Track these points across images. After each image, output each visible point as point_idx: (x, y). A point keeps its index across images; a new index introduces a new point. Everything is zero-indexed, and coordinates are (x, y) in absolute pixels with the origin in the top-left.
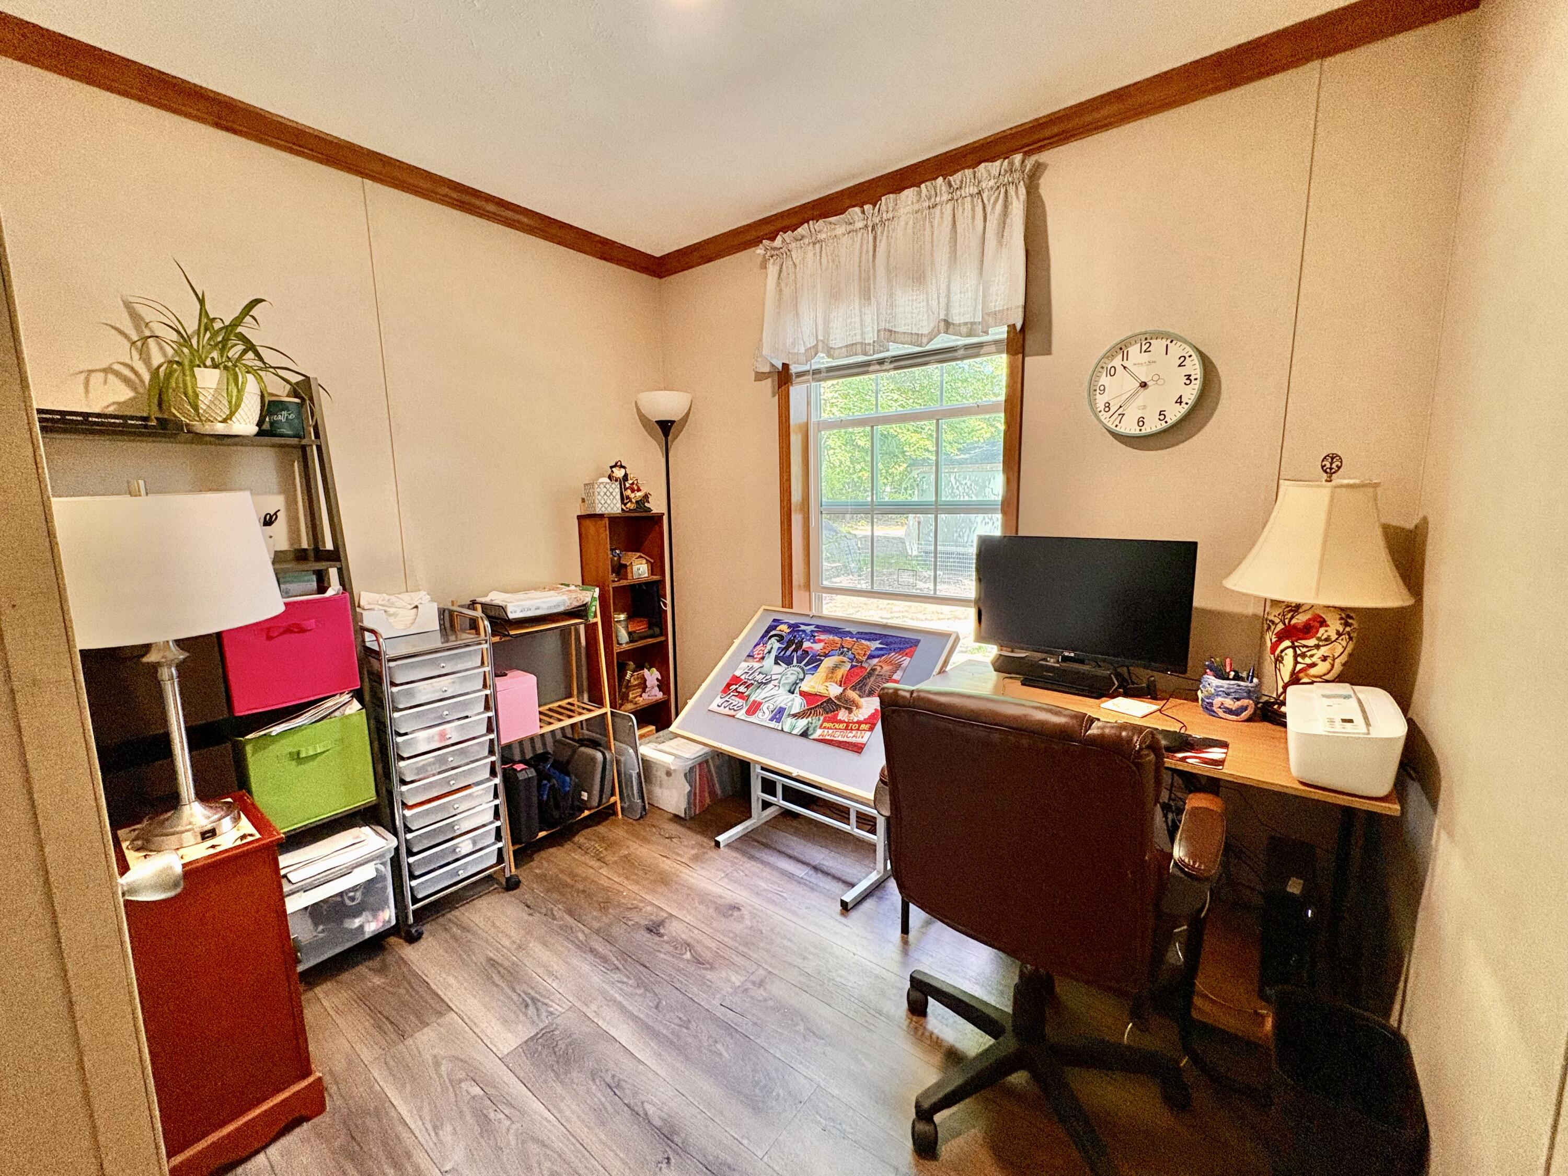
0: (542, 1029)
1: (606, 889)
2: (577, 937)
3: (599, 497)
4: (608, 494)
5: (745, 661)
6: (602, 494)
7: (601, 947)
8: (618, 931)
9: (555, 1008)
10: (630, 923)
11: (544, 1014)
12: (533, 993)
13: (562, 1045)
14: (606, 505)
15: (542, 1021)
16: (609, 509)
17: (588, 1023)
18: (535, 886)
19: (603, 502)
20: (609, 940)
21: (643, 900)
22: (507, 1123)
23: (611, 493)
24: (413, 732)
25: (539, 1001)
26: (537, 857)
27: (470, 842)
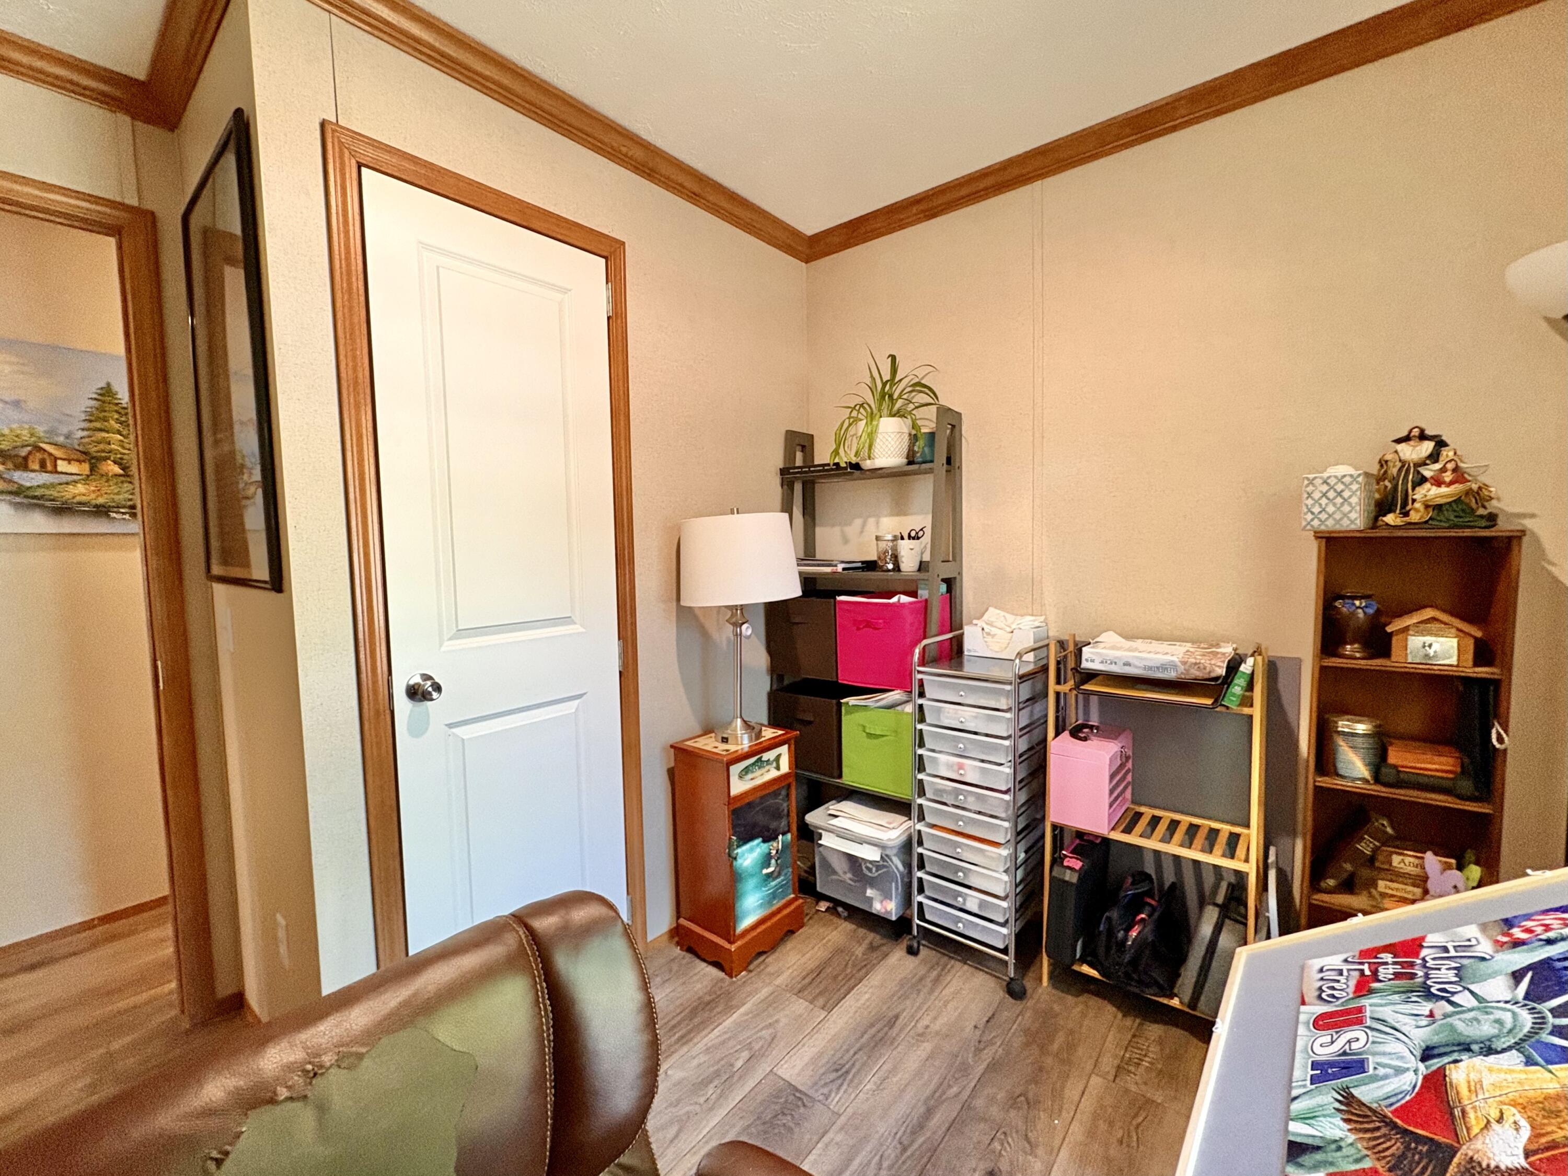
0: (806, 1094)
1: (1057, 1094)
2: (950, 1086)
3: (1310, 502)
4: (1331, 494)
5: (1484, 927)
6: (1317, 495)
7: (939, 1119)
8: (977, 1133)
9: (835, 1099)
10: (997, 1145)
11: (825, 1091)
12: (854, 1071)
13: (787, 1120)
14: (1323, 516)
15: (817, 1091)
16: (1330, 523)
17: (815, 1138)
18: (1028, 1014)
19: (1316, 510)
20: (955, 1126)
21: (1054, 1152)
22: (702, 1100)
23: (1339, 494)
24: (940, 752)
25: (844, 1080)
26: (1084, 998)
27: (977, 901)
